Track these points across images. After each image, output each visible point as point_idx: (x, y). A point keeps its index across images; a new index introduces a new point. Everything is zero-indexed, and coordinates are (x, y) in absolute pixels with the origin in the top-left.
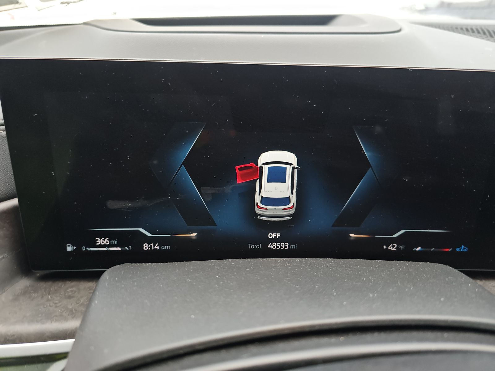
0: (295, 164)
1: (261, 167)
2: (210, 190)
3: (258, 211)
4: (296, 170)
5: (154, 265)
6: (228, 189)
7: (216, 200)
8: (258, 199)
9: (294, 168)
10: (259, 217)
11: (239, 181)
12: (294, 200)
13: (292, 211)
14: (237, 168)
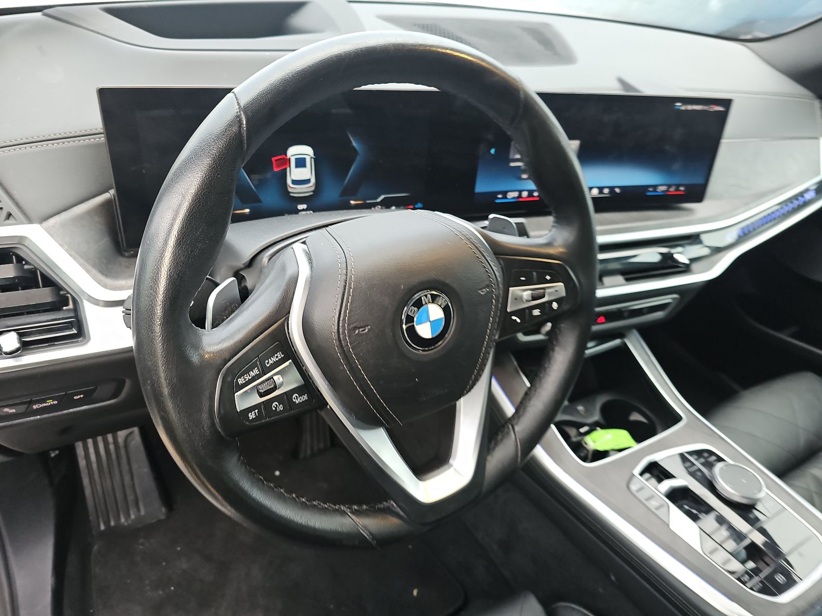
0: (313, 156)
1: (290, 159)
2: (256, 177)
3: (290, 190)
4: (313, 159)
5: (245, 222)
6: (269, 175)
7: (260, 184)
8: (289, 182)
9: (311, 158)
10: (291, 195)
11: (276, 170)
12: (313, 181)
13: (313, 189)
14: (273, 159)
